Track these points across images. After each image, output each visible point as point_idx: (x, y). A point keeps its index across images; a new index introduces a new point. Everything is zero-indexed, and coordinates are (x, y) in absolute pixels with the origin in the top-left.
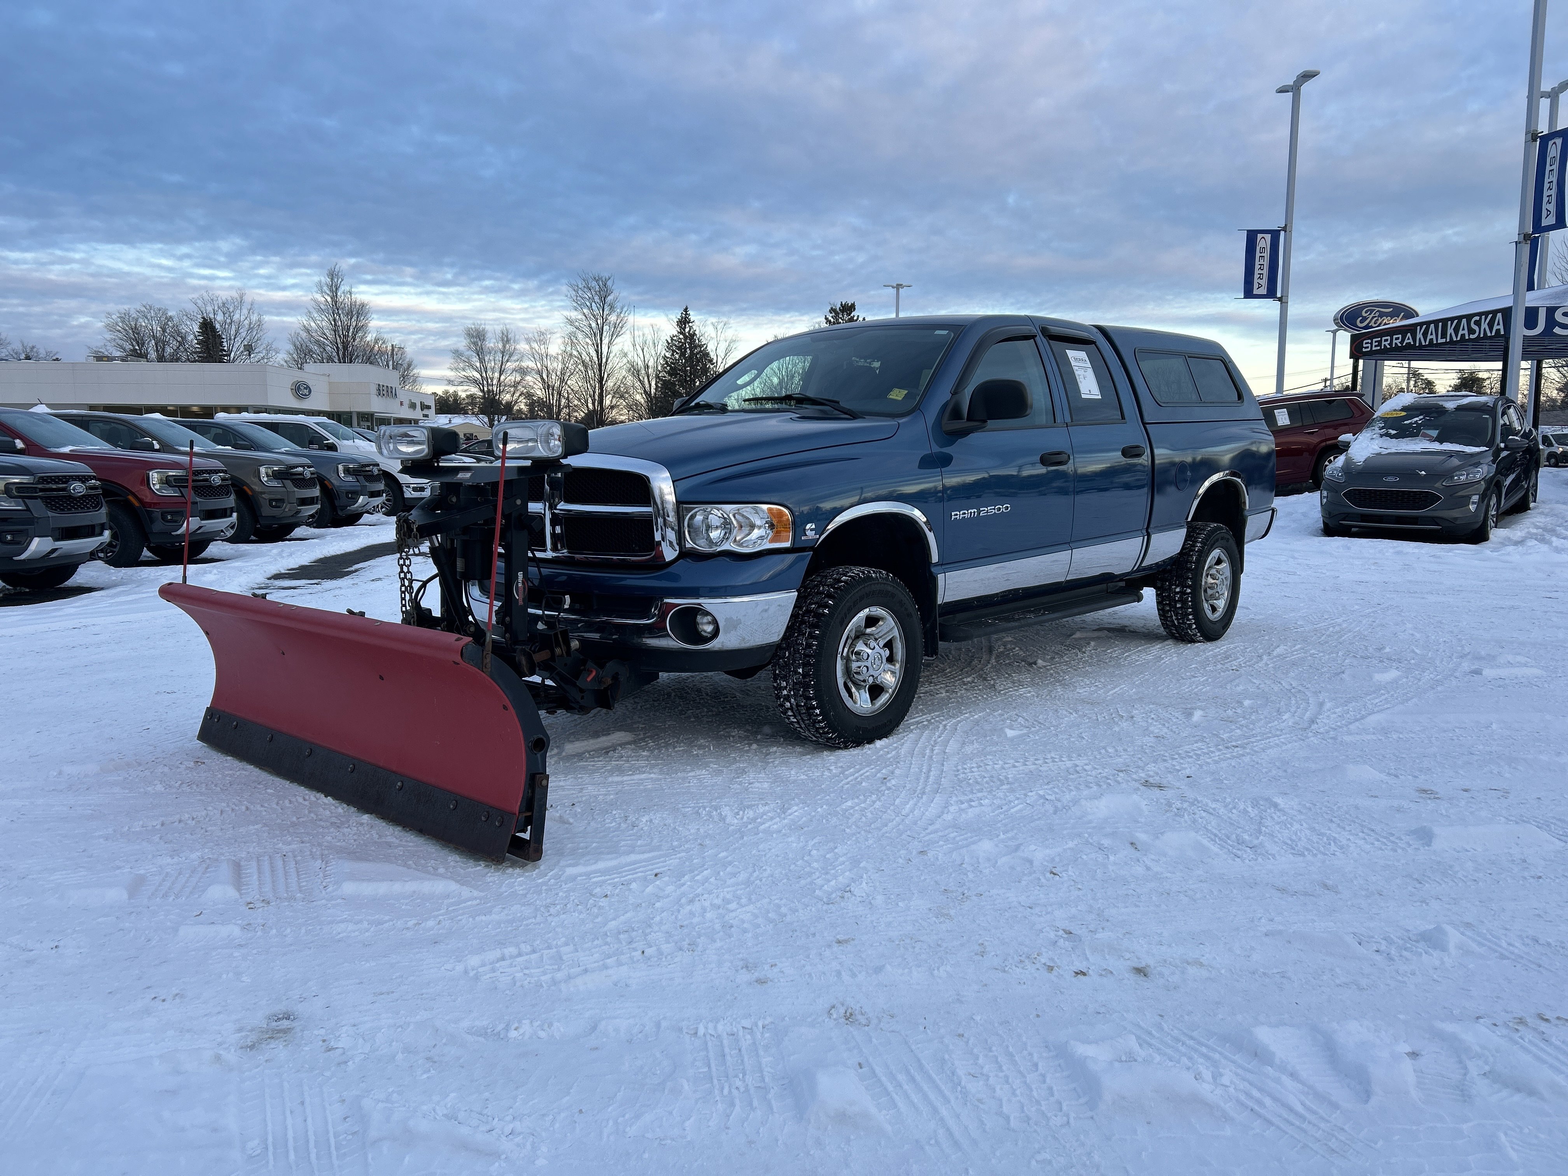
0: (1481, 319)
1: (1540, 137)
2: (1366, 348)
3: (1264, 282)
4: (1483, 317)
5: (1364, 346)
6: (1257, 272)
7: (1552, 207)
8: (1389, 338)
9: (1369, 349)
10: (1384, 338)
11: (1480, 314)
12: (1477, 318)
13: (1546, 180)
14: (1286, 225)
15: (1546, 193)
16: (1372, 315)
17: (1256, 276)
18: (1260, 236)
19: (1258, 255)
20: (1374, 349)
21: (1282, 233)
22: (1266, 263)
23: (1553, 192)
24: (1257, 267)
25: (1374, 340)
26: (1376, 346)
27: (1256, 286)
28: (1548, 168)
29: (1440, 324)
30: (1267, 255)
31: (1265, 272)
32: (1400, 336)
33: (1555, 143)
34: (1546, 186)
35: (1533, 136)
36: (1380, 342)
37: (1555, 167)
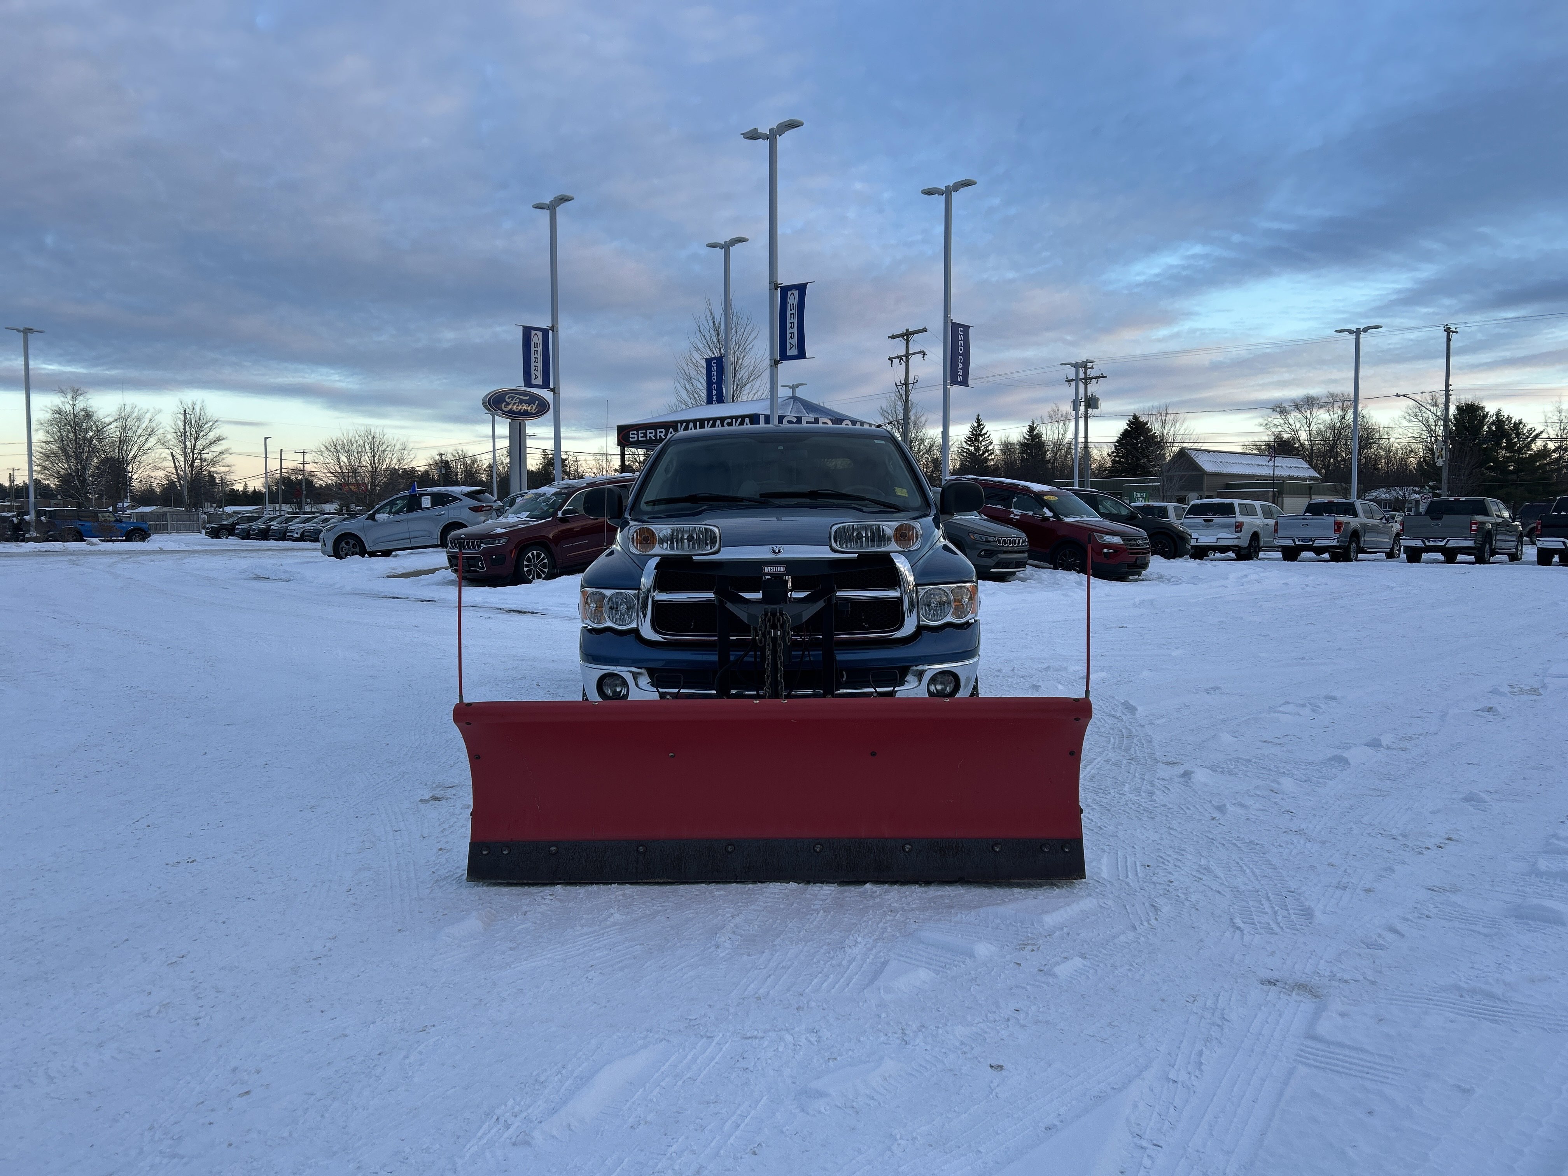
0: (732, 421)
1: (781, 288)
2: (632, 438)
3: (539, 374)
4: (734, 420)
5: (631, 436)
6: (533, 364)
7: (794, 342)
8: (653, 431)
9: (636, 439)
10: (648, 431)
11: (731, 418)
12: (729, 421)
13: (788, 321)
14: (553, 326)
15: (789, 331)
16: (514, 401)
17: (533, 368)
18: (533, 332)
19: (533, 349)
20: (640, 439)
21: (550, 332)
22: (540, 357)
23: (795, 330)
24: (533, 360)
25: (640, 432)
26: (641, 437)
27: (533, 377)
28: (789, 312)
29: (698, 423)
30: (540, 349)
31: (540, 365)
32: (663, 430)
33: (793, 293)
34: (789, 325)
35: (775, 286)
36: (645, 435)
37: (795, 311)
